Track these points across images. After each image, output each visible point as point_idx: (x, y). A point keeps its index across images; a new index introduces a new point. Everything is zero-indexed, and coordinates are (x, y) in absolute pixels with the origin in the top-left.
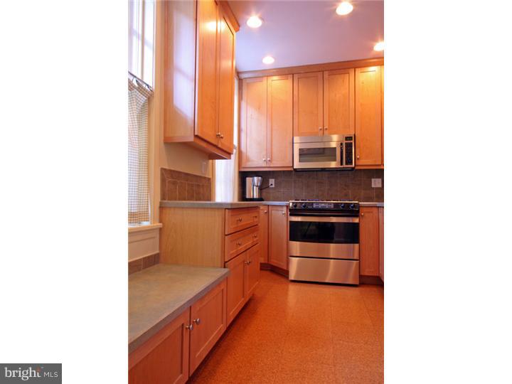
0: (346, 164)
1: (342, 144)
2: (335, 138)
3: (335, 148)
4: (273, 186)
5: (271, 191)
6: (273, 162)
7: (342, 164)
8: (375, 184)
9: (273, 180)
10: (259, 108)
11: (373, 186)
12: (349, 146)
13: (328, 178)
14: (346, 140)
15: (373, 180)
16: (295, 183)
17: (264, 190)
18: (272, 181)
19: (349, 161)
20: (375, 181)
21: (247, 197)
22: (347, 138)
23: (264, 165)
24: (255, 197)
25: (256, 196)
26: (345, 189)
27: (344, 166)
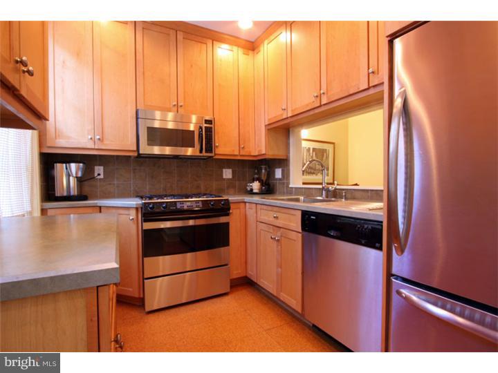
0: (206, 151)
1: (201, 128)
2: (194, 119)
3: (193, 132)
4: (102, 176)
5: (98, 183)
6: (106, 142)
7: (201, 151)
8: (226, 175)
9: (102, 168)
10: (78, 54)
11: (224, 177)
12: (209, 130)
13: (177, 167)
14: (206, 123)
15: (224, 170)
16: (134, 173)
17: (86, 183)
18: (99, 170)
19: (209, 149)
20: (226, 172)
21: (58, 194)
22: (207, 122)
23: (90, 145)
24: (72, 194)
25: (74, 192)
26: (196, 181)
27: (204, 154)
